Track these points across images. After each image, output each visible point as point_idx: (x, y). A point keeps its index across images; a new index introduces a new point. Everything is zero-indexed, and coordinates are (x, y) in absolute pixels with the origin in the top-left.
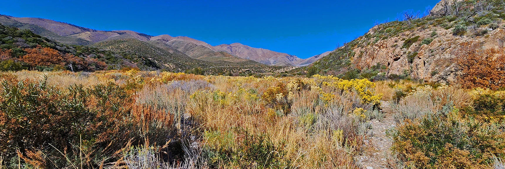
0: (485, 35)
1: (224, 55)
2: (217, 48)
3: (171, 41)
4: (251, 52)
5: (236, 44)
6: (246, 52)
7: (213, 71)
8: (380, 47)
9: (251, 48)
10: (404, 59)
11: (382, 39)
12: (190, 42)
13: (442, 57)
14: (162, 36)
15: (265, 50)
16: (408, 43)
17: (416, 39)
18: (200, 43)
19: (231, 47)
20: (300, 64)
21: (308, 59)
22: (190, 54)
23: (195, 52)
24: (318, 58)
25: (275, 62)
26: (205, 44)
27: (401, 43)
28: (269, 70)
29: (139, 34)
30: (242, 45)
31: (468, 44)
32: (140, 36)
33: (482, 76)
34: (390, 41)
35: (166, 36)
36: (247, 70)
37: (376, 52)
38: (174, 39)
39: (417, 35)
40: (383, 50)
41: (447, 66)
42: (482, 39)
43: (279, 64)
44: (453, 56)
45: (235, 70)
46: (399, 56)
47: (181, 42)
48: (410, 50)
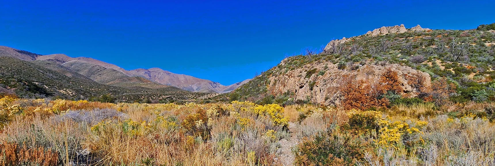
0: (358, 70)
1: (141, 80)
2: (133, 73)
3: (69, 62)
4: (172, 78)
5: (156, 69)
6: (167, 78)
7: (127, 99)
8: (289, 77)
9: (172, 74)
10: (307, 87)
11: (291, 70)
12: (96, 65)
13: (332, 85)
14: (55, 55)
15: (188, 77)
16: (309, 74)
17: (314, 71)
18: (110, 67)
19: (149, 72)
20: (223, 90)
21: (230, 86)
22: (97, 79)
23: (104, 76)
24: (239, 85)
25: (198, 88)
26: (117, 68)
27: (304, 74)
28: (192, 97)
29: (19, 52)
30: (162, 70)
31: (347, 76)
32: (20, 54)
33: (356, 100)
34: (297, 72)
35: (61, 56)
36: (168, 97)
37: (286, 81)
38: (73, 61)
39: (315, 68)
40: (292, 79)
41: (335, 93)
42: (355, 73)
43: (203, 90)
44: (339, 85)
45: (154, 96)
46: (303, 85)
47: (83, 64)
48: (310, 80)
